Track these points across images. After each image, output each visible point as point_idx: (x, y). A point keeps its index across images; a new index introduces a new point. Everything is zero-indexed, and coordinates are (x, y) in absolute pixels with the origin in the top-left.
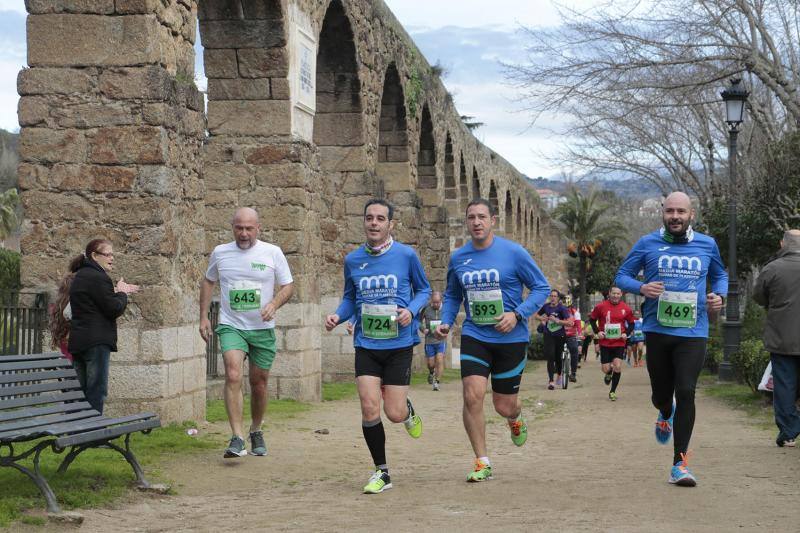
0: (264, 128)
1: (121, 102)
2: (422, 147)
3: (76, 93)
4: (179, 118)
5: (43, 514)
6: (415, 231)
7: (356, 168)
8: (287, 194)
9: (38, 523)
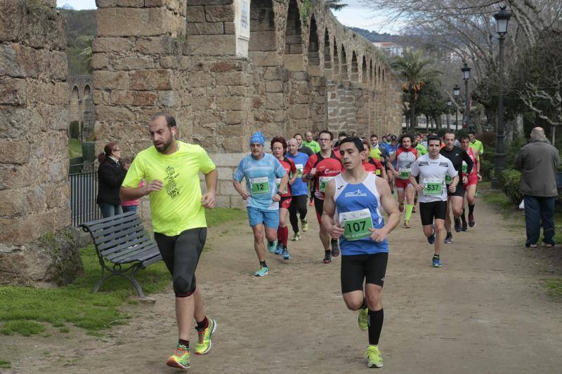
0: (220, 51)
1: (148, 56)
2: (311, 40)
3: (124, 51)
4: (179, 62)
5: (137, 299)
6: (307, 96)
7: (272, 64)
8: (235, 90)
9: (135, 303)
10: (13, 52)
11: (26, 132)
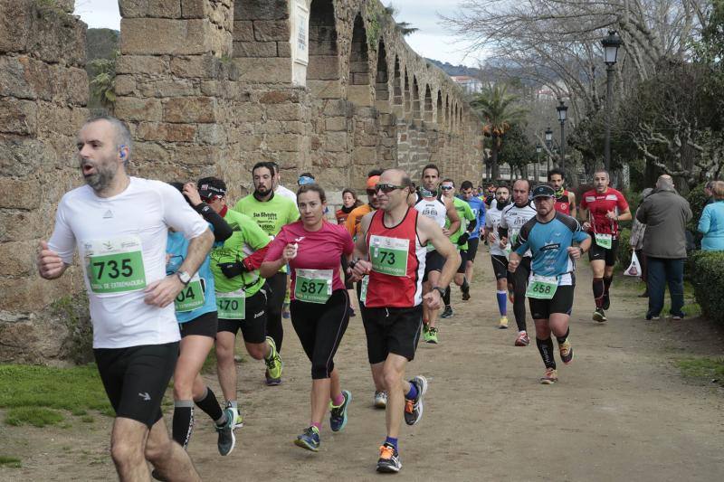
0: (272, 78)
1: (186, 80)
2: (379, 70)
3: (156, 73)
4: (224, 88)
6: (374, 137)
7: (333, 96)
10: (21, 66)
11: (36, 169)
